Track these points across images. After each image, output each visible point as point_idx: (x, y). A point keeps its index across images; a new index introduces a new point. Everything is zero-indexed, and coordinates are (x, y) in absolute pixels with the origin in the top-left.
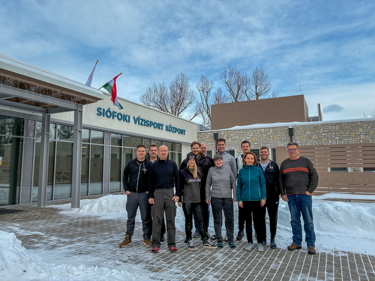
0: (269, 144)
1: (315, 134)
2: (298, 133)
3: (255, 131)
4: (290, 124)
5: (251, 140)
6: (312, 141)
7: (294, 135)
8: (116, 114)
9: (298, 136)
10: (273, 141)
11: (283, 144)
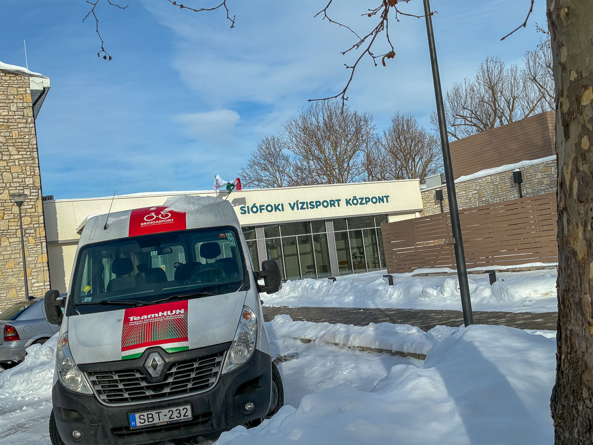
0: (498, 198)
1: (546, 176)
2: (528, 177)
3: (480, 181)
4: (515, 167)
5: (477, 195)
6: (545, 188)
7: (523, 181)
8: (265, 207)
9: (527, 182)
10: (501, 193)
11: (513, 196)
